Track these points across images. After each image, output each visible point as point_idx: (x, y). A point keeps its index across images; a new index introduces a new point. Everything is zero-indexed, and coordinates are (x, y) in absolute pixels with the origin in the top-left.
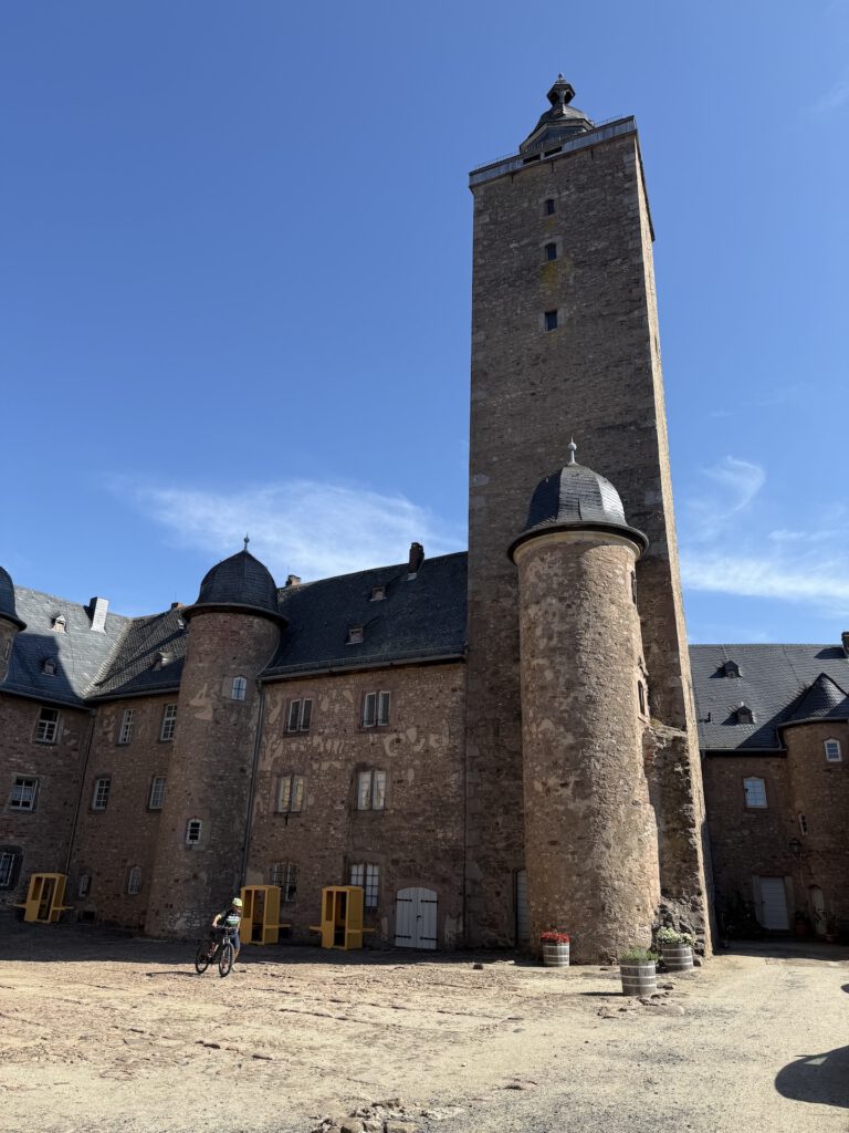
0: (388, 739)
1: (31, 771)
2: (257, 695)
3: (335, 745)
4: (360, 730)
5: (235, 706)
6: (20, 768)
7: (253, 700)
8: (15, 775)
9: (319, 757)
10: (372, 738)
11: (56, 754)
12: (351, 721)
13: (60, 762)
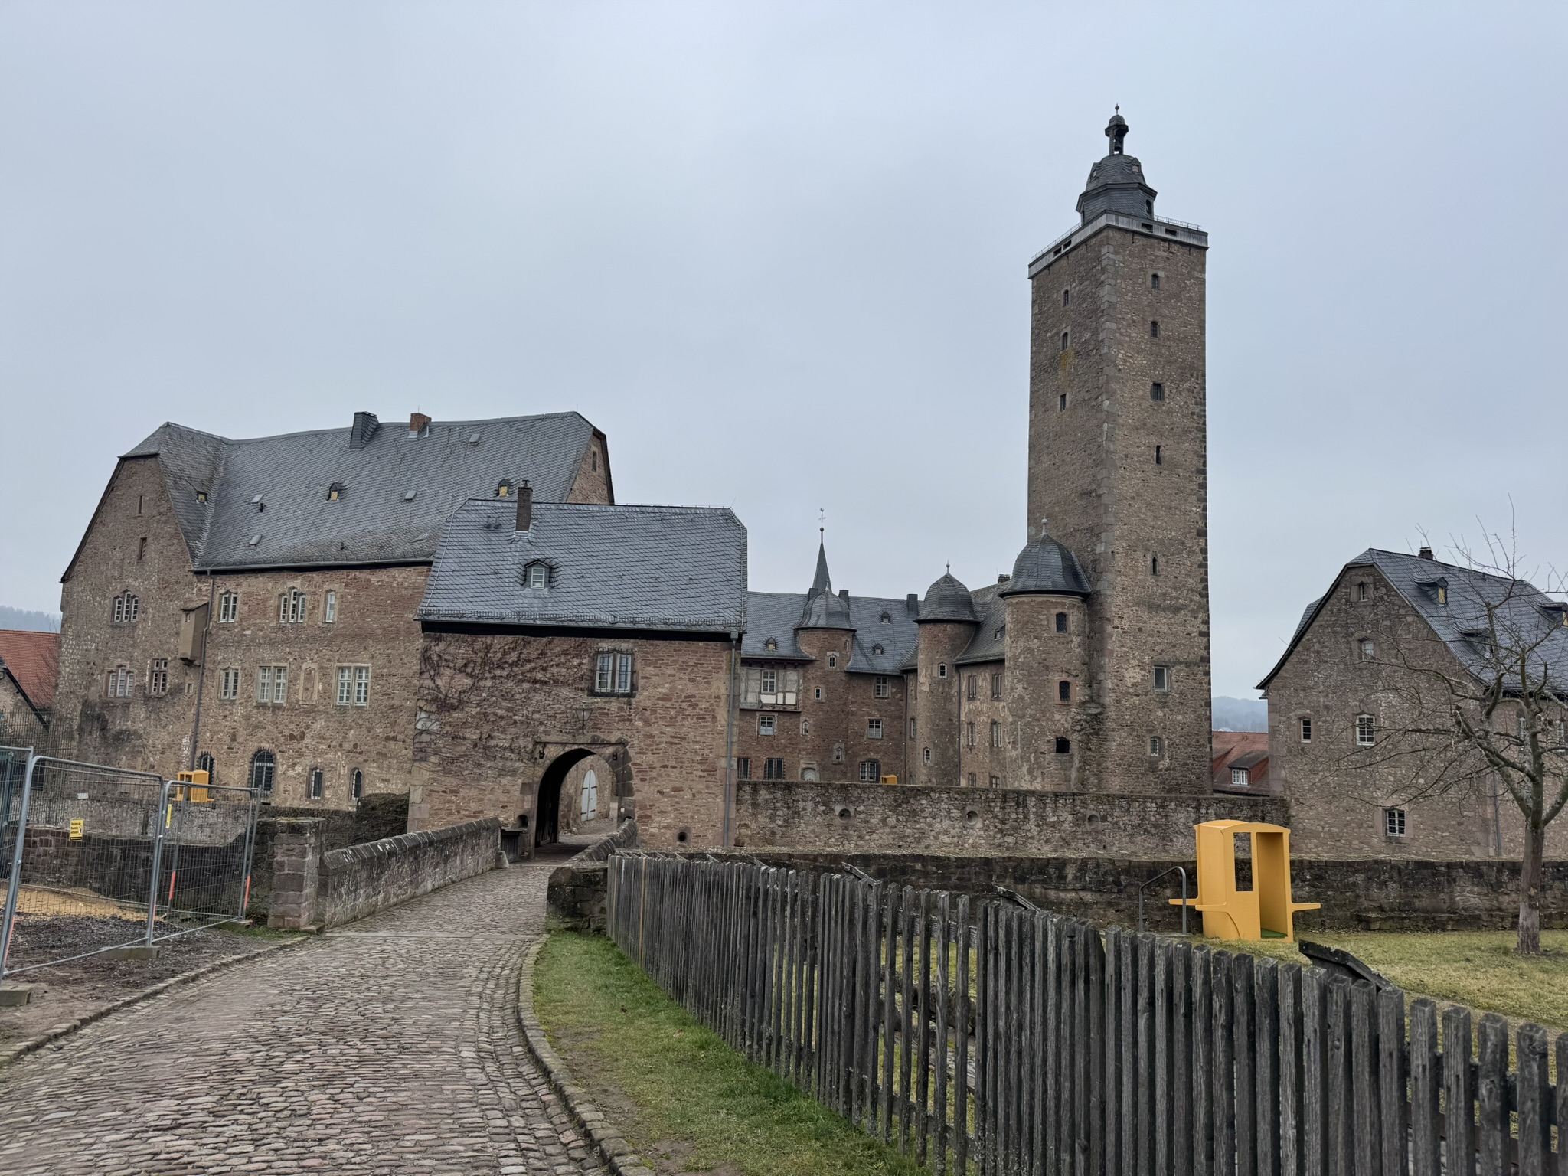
0: (1002, 704)
1: (876, 715)
2: (954, 673)
3: (983, 707)
4: (993, 699)
5: (939, 682)
6: (869, 714)
7: (953, 677)
8: (867, 718)
9: (980, 713)
10: (996, 703)
11: (889, 704)
12: (989, 693)
13: (893, 708)
